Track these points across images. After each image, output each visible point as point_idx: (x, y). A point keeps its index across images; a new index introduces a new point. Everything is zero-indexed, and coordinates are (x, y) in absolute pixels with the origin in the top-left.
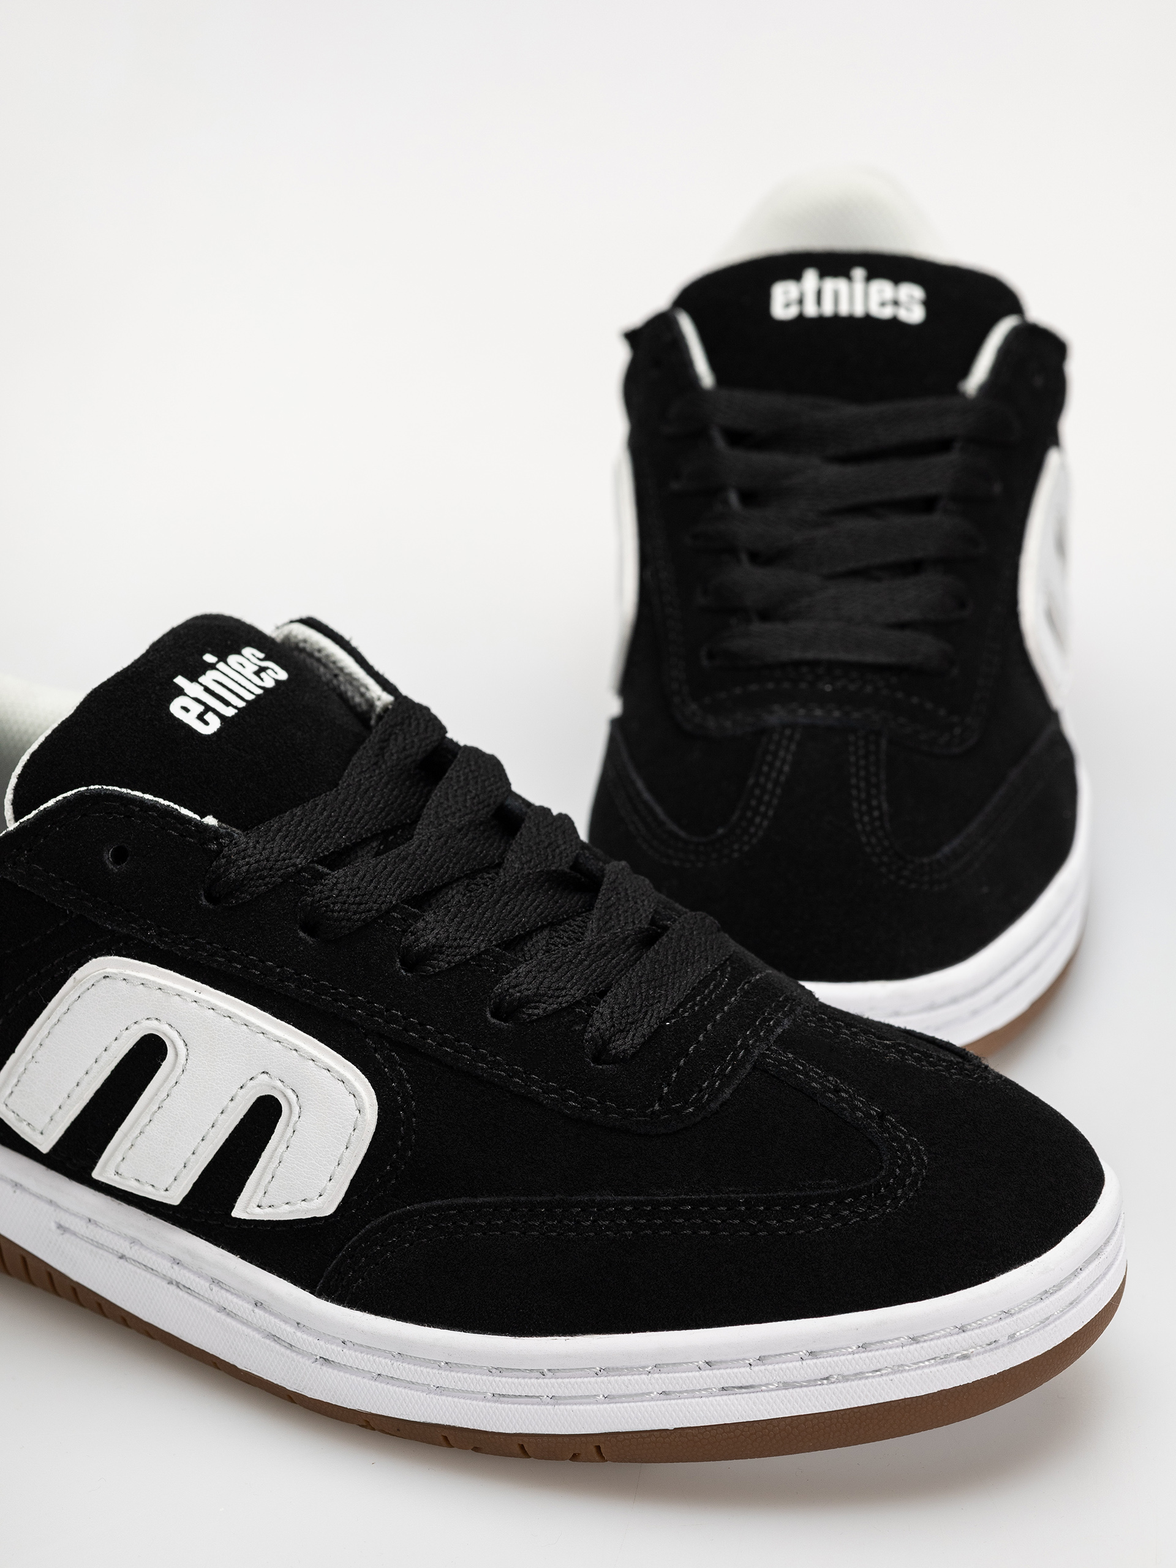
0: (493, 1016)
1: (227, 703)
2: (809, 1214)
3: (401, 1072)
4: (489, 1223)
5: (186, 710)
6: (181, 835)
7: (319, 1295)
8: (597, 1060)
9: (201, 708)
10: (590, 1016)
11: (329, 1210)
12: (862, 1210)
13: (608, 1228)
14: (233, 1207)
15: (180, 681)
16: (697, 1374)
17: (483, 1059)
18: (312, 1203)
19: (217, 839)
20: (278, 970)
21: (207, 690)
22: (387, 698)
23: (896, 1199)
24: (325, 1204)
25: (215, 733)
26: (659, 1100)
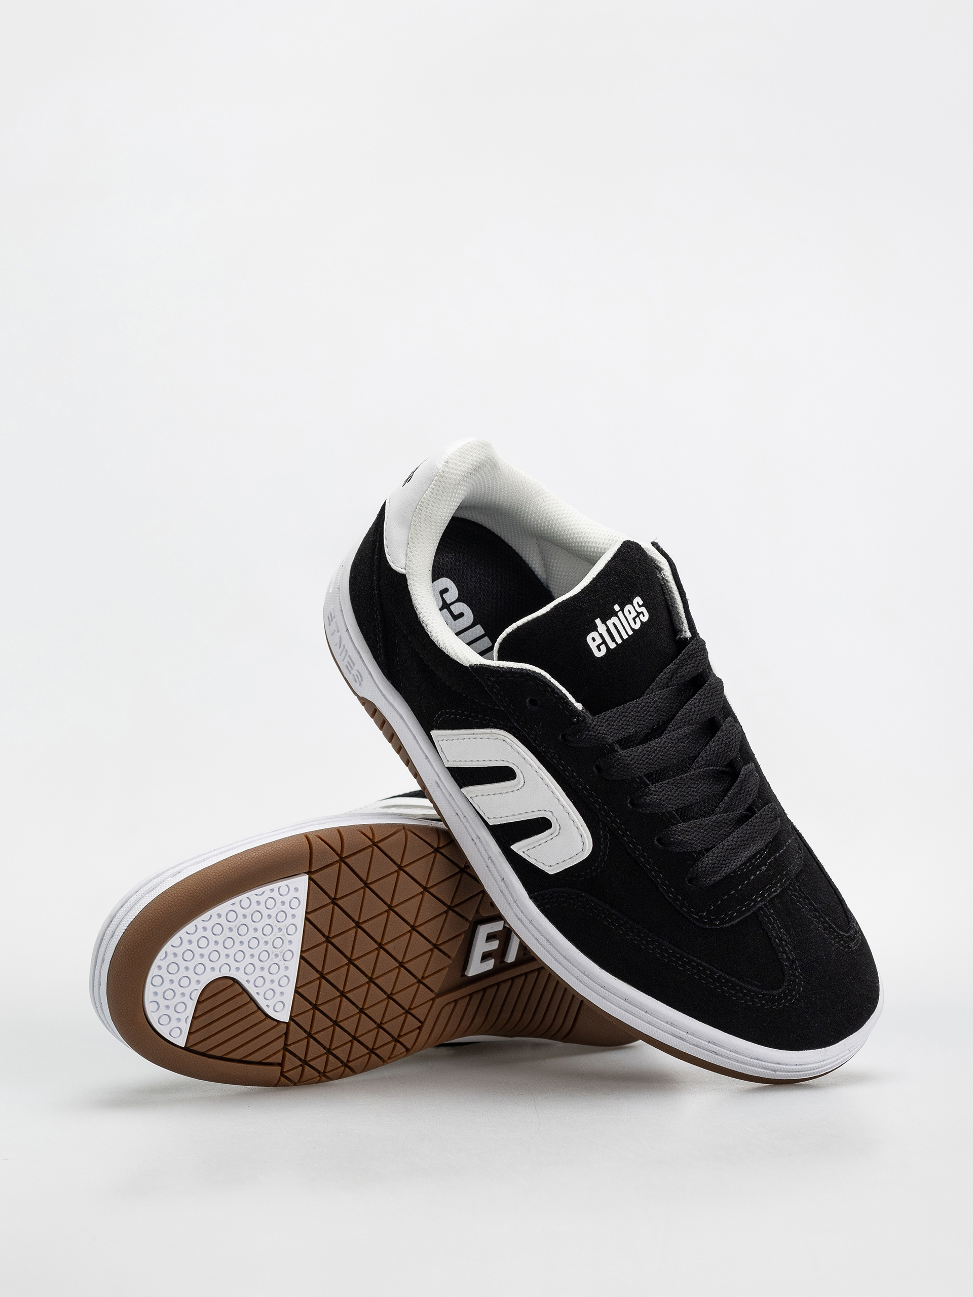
0: (657, 840)
1: (613, 639)
2: (741, 993)
3: (607, 843)
4: (612, 922)
5: (594, 639)
6: (564, 709)
7: (531, 898)
8: (690, 881)
9: (601, 641)
10: (698, 860)
11: (551, 873)
12: (764, 1002)
13: (659, 953)
14: (513, 844)
15: (598, 621)
16: (665, 1024)
17: (644, 857)
18: (545, 867)
19: (578, 716)
20: (578, 778)
21: (608, 630)
22: (688, 635)
23: (779, 1004)
24: (552, 870)
25: (601, 657)
26: (707, 911)
